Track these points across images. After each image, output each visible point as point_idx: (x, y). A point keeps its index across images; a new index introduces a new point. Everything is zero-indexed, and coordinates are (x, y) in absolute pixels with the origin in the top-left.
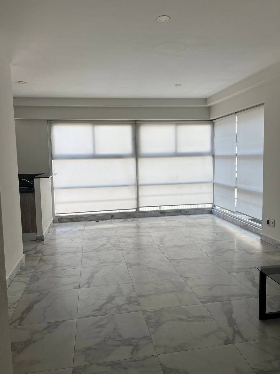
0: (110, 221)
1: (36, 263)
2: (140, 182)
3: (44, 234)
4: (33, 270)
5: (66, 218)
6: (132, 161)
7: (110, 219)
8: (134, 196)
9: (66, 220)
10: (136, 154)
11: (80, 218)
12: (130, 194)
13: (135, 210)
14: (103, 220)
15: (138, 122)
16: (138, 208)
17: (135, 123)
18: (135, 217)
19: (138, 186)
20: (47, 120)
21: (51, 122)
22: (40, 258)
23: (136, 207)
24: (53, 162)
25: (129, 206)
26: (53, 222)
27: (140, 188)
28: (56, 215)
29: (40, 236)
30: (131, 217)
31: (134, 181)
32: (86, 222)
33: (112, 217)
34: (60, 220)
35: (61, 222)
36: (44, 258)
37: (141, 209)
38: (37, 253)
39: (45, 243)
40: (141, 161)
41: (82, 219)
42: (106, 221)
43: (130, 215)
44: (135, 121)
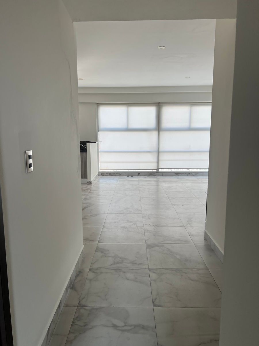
0: (137, 177)
1: (87, 193)
2: (160, 150)
3: (92, 180)
4: (85, 196)
5: (107, 173)
6: (155, 133)
7: (137, 176)
8: (155, 160)
9: (107, 175)
10: (159, 128)
11: (116, 174)
12: (152, 158)
13: (156, 171)
14: (132, 176)
15: (161, 104)
16: (158, 169)
17: (159, 105)
18: (156, 176)
19: (158, 152)
20: (96, 103)
21: (98, 104)
22: (89, 192)
23: (156, 168)
24: (99, 133)
25: (151, 167)
26: (98, 175)
27: (160, 154)
28: (100, 171)
29: (89, 181)
30: (152, 175)
31: (156, 149)
32: (120, 177)
33: (139, 174)
34: (103, 174)
35: (103, 176)
36: (92, 192)
37: (160, 170)
38: (87, 189)
39: (92, 185)
40: (161, 133)
41: (117, 174)
42: (134, 177)
43: (152, 174)
44: (159, 103)
